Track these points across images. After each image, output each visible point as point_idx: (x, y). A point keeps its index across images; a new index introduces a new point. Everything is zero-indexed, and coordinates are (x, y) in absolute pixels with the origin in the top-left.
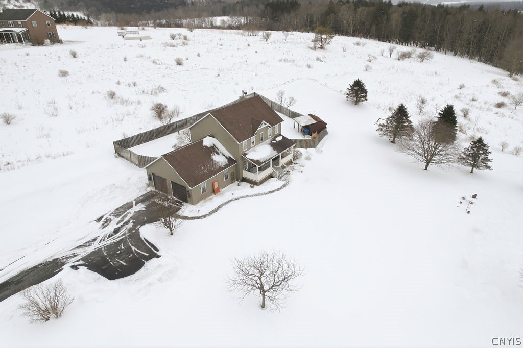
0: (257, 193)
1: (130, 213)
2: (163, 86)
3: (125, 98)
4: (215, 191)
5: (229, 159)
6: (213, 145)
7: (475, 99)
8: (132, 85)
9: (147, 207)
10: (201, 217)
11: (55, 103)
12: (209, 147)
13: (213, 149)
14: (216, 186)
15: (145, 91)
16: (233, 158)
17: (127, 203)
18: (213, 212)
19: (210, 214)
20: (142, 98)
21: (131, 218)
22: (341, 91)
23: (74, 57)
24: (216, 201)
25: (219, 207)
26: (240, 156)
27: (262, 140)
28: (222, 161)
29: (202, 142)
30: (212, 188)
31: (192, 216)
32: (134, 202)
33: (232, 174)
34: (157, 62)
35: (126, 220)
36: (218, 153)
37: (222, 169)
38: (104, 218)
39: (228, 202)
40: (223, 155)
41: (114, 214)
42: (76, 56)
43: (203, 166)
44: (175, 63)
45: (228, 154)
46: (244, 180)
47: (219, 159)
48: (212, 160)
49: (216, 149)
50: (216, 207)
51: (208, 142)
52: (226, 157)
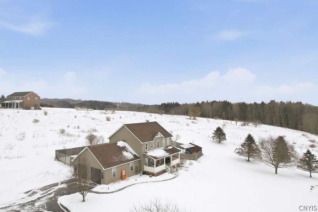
0: (154, 181)
1: (54, 189)
2: (96, 129)
3: (71, 133)
4: (122, 178)
5: (135, 156)
6: (124, 146)
7: (295, 142)
8: (77, 128)
9: (68, 186)
10: (110, 192)
11: (24, 134)
12: (121, 146)
13: (124, 148)
14: (124, 174)
15: (84, 131)
16: (138, 155)
17: (54, 184)
18: (120, 190)
19: (117, 191)
20: (81, 134)
21: (54, 192)
22: (209, 136)
23: (46, 115)
24: (123, 183)
25: (125, 188)
26: (142, 154)
27: (158, 146)
28: (129, 156)
29: (117, 143)
30: (120, 175)
31: (102, 192)
32: (60, 183)
33: (136, 168)
34: (95, 119)
35: (49, 193)
36: (127, 151)
37: (128, 161)
38: (32, 191)
39: (132, 185)
40: (131, 153)
41: (42, 189)
42: (47, 114)
43: (116, 157)
44: (106, 120)
45: (134, 153)
46: (145, 173)
47: (128, 155)
48: (123, 155)
49: (126, 149)
50: (122, 187)
51: (121, 144)
52: (133, 154)
